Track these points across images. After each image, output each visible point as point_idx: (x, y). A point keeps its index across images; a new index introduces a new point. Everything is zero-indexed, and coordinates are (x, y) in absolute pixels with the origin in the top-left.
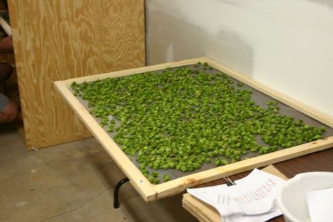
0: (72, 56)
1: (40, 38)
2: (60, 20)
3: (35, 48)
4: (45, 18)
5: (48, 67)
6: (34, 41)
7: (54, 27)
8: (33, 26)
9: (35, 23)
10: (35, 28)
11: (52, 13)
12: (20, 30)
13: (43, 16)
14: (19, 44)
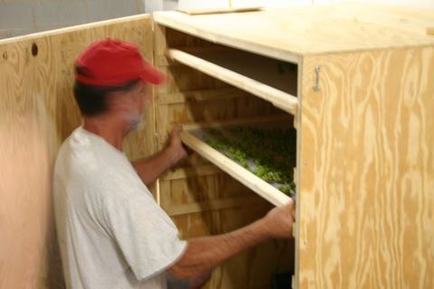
0: (419, 254)
1: (356, 213)
2: (404, 168)
3: (343, 234)
4: (372, 166)
5: (364, 279)
6: (343, 218)
7: (388, 186)
8: (346, 184)
9: (350, 177)
10: (350, 188)
11: (388, 154)
12: (317, 195)
13: (369, 159)
14: (312, 226)
